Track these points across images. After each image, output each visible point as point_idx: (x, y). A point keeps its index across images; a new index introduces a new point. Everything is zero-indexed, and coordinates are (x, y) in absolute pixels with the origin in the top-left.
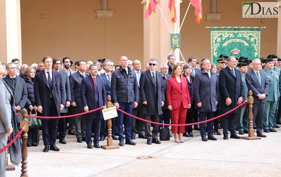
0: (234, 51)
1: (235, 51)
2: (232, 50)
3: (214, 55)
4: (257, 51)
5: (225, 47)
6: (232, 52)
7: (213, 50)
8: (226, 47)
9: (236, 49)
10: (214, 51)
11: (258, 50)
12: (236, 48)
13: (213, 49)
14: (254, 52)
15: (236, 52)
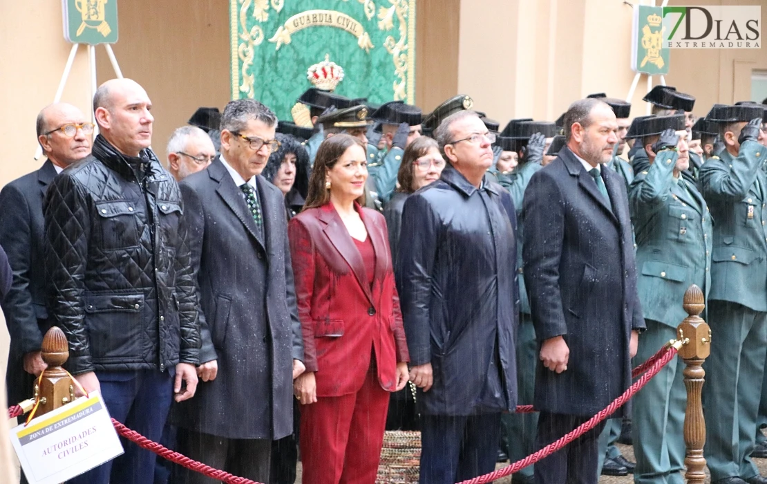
0: (320, 73)
1: (323, 70)
2: (312, 68)
3: (244, 88)
4: (403, 77)
5: (284, 50)
6: (311, 75)
7: (241, 63)
8: (288, 51)
9: (327, 63)
10: (245, 66)
11: (406, 73)
12: (327, 56)
13: (242, 56)
14: (392, 79)
15: (329, 76)
